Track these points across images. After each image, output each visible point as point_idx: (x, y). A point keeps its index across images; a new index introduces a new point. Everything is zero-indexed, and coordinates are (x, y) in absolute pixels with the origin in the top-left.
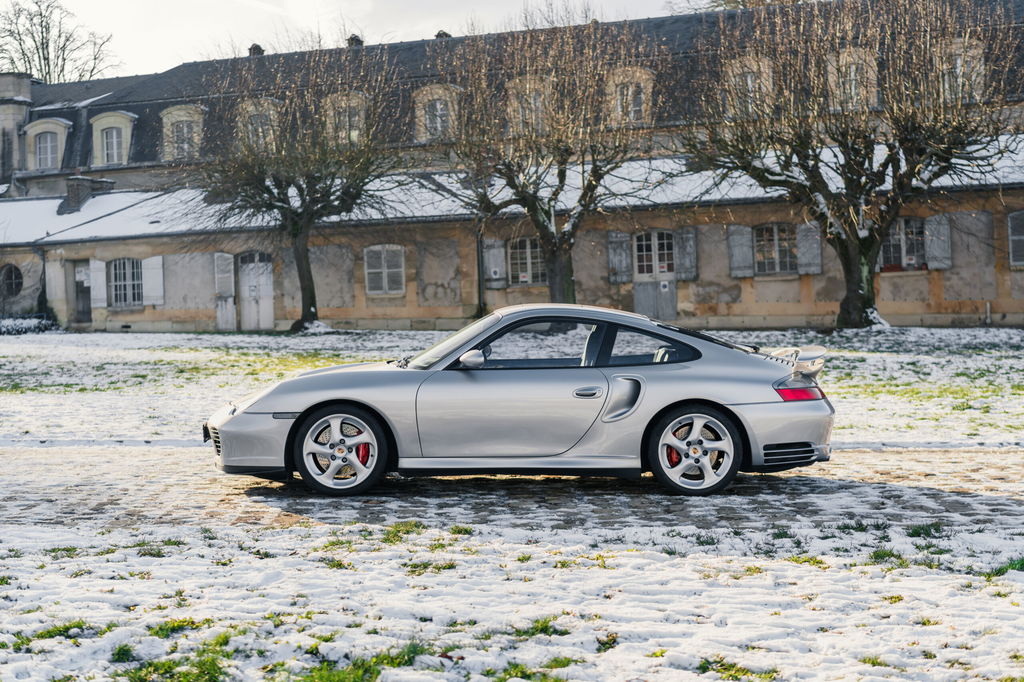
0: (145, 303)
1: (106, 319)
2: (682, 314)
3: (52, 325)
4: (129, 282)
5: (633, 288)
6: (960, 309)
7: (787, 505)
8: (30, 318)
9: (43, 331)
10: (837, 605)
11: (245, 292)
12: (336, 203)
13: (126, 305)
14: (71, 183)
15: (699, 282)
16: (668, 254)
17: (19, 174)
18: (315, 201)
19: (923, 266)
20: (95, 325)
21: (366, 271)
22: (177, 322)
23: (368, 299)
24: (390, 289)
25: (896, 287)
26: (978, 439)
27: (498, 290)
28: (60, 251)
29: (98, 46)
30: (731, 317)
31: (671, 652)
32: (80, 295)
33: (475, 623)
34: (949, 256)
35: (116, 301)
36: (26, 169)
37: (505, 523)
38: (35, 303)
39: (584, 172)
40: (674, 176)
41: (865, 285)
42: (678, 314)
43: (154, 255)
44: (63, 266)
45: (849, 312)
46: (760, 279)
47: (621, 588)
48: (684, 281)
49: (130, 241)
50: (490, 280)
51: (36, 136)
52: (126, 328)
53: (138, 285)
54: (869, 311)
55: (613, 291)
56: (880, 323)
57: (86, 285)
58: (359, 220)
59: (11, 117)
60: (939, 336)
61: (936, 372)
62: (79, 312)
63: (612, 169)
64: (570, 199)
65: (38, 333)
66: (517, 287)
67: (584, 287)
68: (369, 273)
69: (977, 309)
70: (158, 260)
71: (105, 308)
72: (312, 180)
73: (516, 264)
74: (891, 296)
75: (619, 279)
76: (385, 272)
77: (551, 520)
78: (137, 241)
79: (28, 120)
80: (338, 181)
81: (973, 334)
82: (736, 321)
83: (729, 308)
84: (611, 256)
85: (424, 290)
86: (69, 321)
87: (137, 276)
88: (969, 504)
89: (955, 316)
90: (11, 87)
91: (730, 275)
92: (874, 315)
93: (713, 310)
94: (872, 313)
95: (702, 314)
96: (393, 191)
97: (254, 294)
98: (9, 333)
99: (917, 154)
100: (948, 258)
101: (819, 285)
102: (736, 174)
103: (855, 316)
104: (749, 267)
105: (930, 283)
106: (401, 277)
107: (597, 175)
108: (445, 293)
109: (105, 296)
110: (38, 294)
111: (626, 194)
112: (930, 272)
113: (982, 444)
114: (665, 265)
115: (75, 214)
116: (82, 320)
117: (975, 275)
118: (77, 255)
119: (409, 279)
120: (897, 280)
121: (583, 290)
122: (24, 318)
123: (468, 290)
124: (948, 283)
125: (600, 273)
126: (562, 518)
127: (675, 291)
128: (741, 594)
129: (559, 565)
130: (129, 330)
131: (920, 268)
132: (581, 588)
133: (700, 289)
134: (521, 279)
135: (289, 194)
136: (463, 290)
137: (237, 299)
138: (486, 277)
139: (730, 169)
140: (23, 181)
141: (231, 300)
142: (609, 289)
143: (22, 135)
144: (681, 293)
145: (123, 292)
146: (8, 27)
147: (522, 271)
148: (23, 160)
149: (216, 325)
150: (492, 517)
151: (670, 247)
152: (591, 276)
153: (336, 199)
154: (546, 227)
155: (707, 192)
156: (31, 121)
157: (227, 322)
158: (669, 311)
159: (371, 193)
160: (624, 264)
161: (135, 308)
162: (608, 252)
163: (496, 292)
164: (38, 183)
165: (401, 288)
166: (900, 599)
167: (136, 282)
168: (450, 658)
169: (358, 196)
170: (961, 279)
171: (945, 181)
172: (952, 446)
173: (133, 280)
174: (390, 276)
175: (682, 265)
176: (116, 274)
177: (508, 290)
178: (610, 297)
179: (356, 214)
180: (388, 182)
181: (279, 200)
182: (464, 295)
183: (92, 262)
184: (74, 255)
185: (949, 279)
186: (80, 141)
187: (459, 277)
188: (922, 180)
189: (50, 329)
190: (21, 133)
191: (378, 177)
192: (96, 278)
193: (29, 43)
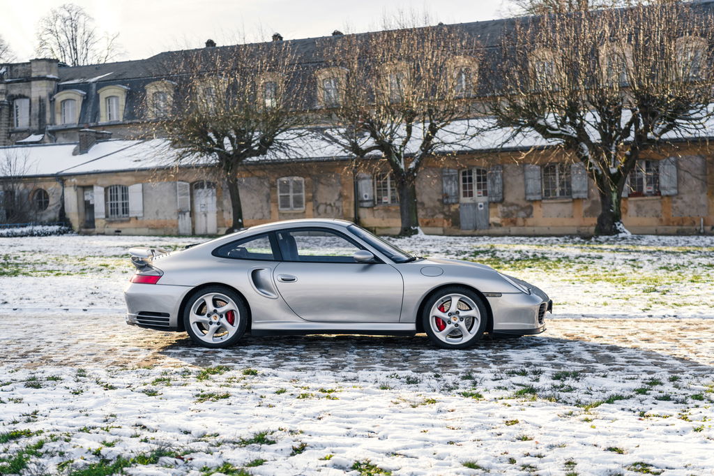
0: (130, 216)
1: (104, 227)
2: (493, 225)
3: (69, 230)
4: (120, 202)
5: (459, 207)
6: (683, 222)
7: (490, 357)
8: (54, 225)
9: (62, 234)
10: (469, 426)
11: (198, 209)
12: (256, 148)
13: (118, 217)
14: (82, 134)
15: (504, 203)
16: (484, 184)
17: (50, 128)
18: (241, 147)
19: (658, 193)
20: (97, 230)
21: (279, 194)
22: (152, 228)
23: (280, 214)
24: (295, 207)
25: (639, 208)
26: (649, 313)
27: (368, 208)
28: (74, 180)
29: (110, 40)
30: (526, 228)
31: (336, 457)
32: (87, 210)
33: (218, 435)
34: (676, 186)
35: (111, 214)
36: (55, 124)
37: (291, 367)
38: (58, 215)
39: (424, 127)
40: (485, 130)
41: (614, 206)
42: (490, 225)
43: (136, 183)
44: (76, 190)
45: (603, 225)
46: (546, 201)
47: (330, 413)
48: (494, 203)
49: (120, 174)
50: (363, 201)
51: (62, 102)
52: (118, 233)
53: (126, 203)
54: (617, 224)
55: (446, 209)
56: (624, 232)
57: (91, 203)
58: (272, 160)
59: (45, 89)
60: (664, 241)
61: (647, 266)
62: (87, 221)
63: (442, 126)
64: (414, 147)
65: (59, 235)
66: (381, 206)
67: (426, 206)
68: (281, 196)
69: (694, 222)
70: (139, 186)
71: (104, 219)
72: (240, 133)
73: (381, 190)
74: (635, 213)
75: (450, 201)
76: (291, 195)
77: (324, 365)
78: (125, 173)
79: (56, 91)
80: (257, 134)
81: (687, 240)
82: (529, 230)
83: (525, 221)
84: (445, 185)
85: (318, 208)
86: (80, 227)
87: (125, 197)
88: (614, 358)
89: (679, 228)
90: (45, 69)
91: (525, 199)
92: (620, 227)
93: (514, 223)
94: (619, 225)
95: (506, 225)
96: (295, 140)
97: (203, 210)
98: (39, 235)
99: (650, 116)
100: (674, 188)
101: (586, 206)
102: (527, 129)
103: (607, 228)
104: (539, 194)
105: (662, 204)
106: (302, 199)
107: (433, 130)
108: (332, 210)
109: (104, 211)
110: (59, 209)
111: (452, 143)
112: (662, 197)
113: (651, 316)
114: (481, 191)
115: (85, 155)
116: (88, 227)
117: (693, 199)
118: (85, 183)
119: (308, 200)
120: (639, 203)
121: (426, 209)
122: (49, 225)
123: (347, 208)
124: (675, 205)
125: (437, 197)
126: (332, 364)
127: (488, 209)
128: (409, 418)
129: (301, 397)
130: (120, 233)
131: (655, 195)
132: (304, 412)
133: (505, 208)
134: (384, 201)
135: (225, 142)
136: (344, 208)
137: (192, 213)
138: (360, 199)
139: (523, 126)
140: (53, 132)
141: (188, 214)
142: (443, 208)
143: (52, 102)
144: (492, 211)
145: (116, 208)
146: (49, 28)
147: (384, 195)
148: (53, 119)
149: (178, 231)
150: (285, 363)
151: (485, 180)
152: (431, 199)
153: (256, 146)
154: (398, 165)
155: (507, 141)
156: (58, 91)
157: (185, 229)
158: (484, 223)
159: (280, 141)
160: (453, 191)
161: (124, 219)
162: (442, 182)
163: (367, 210)
164: (63, 134)
165: (302, 207)
166: (516, 422)
167: (124, 202)
168: (183, 459)
169: (271, 143)
170: (684, 202)
171: (671, 134)
172: (630, 317)
173: (123, 200)
174: (295, 198)
175: (493, 191)
176: (111, 196)
177: (375, 208)
178: (443, 213)
179: (269, 156)
180: (291, 134)
181: (217, 146)
182: (345, 211)
183: (95, 187)
184: (83, 183)
185: (675, 202)
186: (91, 105)
187: (341, 199)
188: (654, 134)
189: (67, 233)
190: (52, 99)
191: (285, 130)
192: (98, 198)
193: (63, 39)
